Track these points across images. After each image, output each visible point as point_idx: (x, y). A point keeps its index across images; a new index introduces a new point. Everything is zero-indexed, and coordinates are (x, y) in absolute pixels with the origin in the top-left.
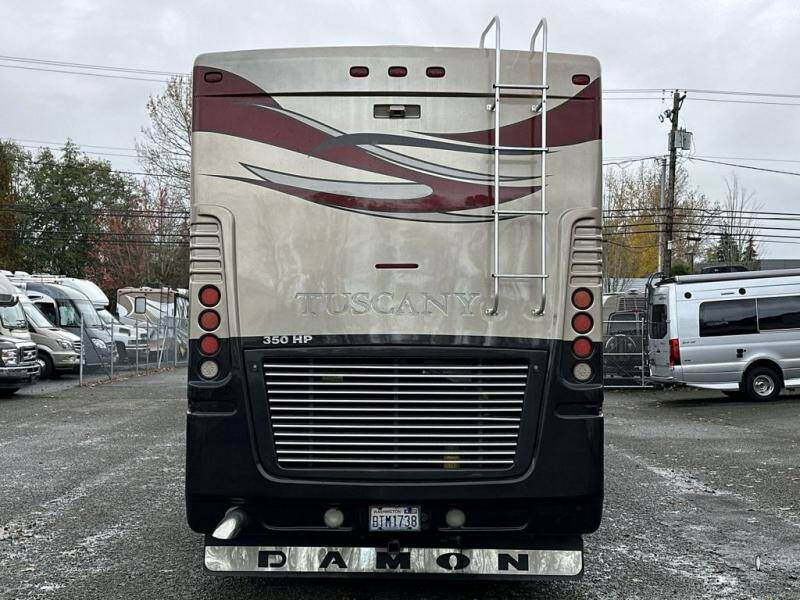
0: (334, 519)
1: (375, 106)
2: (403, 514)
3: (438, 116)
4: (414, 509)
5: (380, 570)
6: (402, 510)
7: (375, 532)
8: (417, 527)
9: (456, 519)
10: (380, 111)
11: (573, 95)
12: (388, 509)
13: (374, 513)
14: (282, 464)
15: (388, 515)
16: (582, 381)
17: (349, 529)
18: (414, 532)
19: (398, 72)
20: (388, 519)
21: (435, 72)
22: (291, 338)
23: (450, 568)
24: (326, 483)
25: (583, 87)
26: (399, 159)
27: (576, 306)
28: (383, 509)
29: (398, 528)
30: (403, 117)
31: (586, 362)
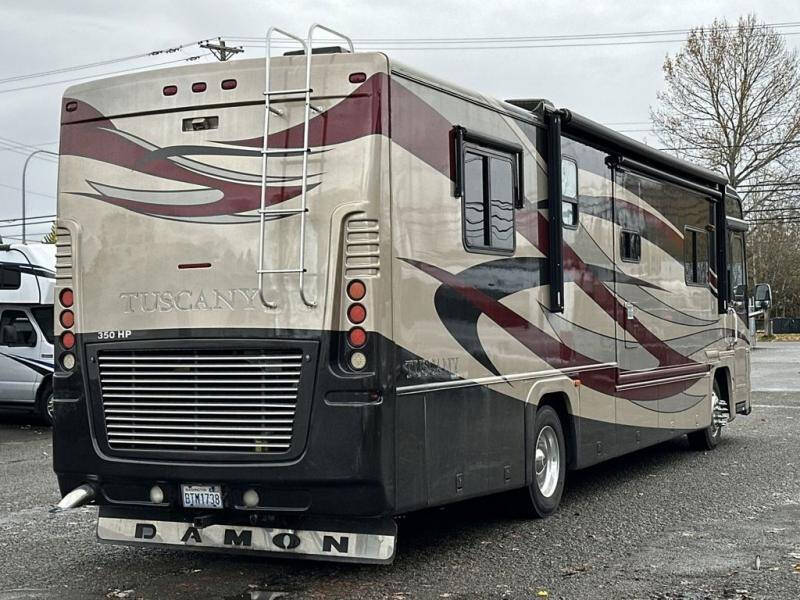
0: (157, 495)
1: (184, 120)
2: (207, 492)
3: (234, 125)
4: (217, 488)
5: (228, 546)
6: (207, 488)
7: (188, 508)
8: (220, 506)
9: (251, 499)
10: (187, 124)
11: (349, 94)
12: (196, 487)
13: (186, 490)
14: (113, 445)
15: (197, 493)
16: (358, 370)
17: (167, 505)
18: (219, 510)
19: (199, 88)
20: (197, 497)
21: (229, 85)
22: (116, 333)
23: (284, 547)
24: (142, 462)
25: (359, 84)
26: (200, 167)
27: (352, 298)
28: (193, 487)
29: (206, 506)
30: (204, 128)
31: (360, 351)
